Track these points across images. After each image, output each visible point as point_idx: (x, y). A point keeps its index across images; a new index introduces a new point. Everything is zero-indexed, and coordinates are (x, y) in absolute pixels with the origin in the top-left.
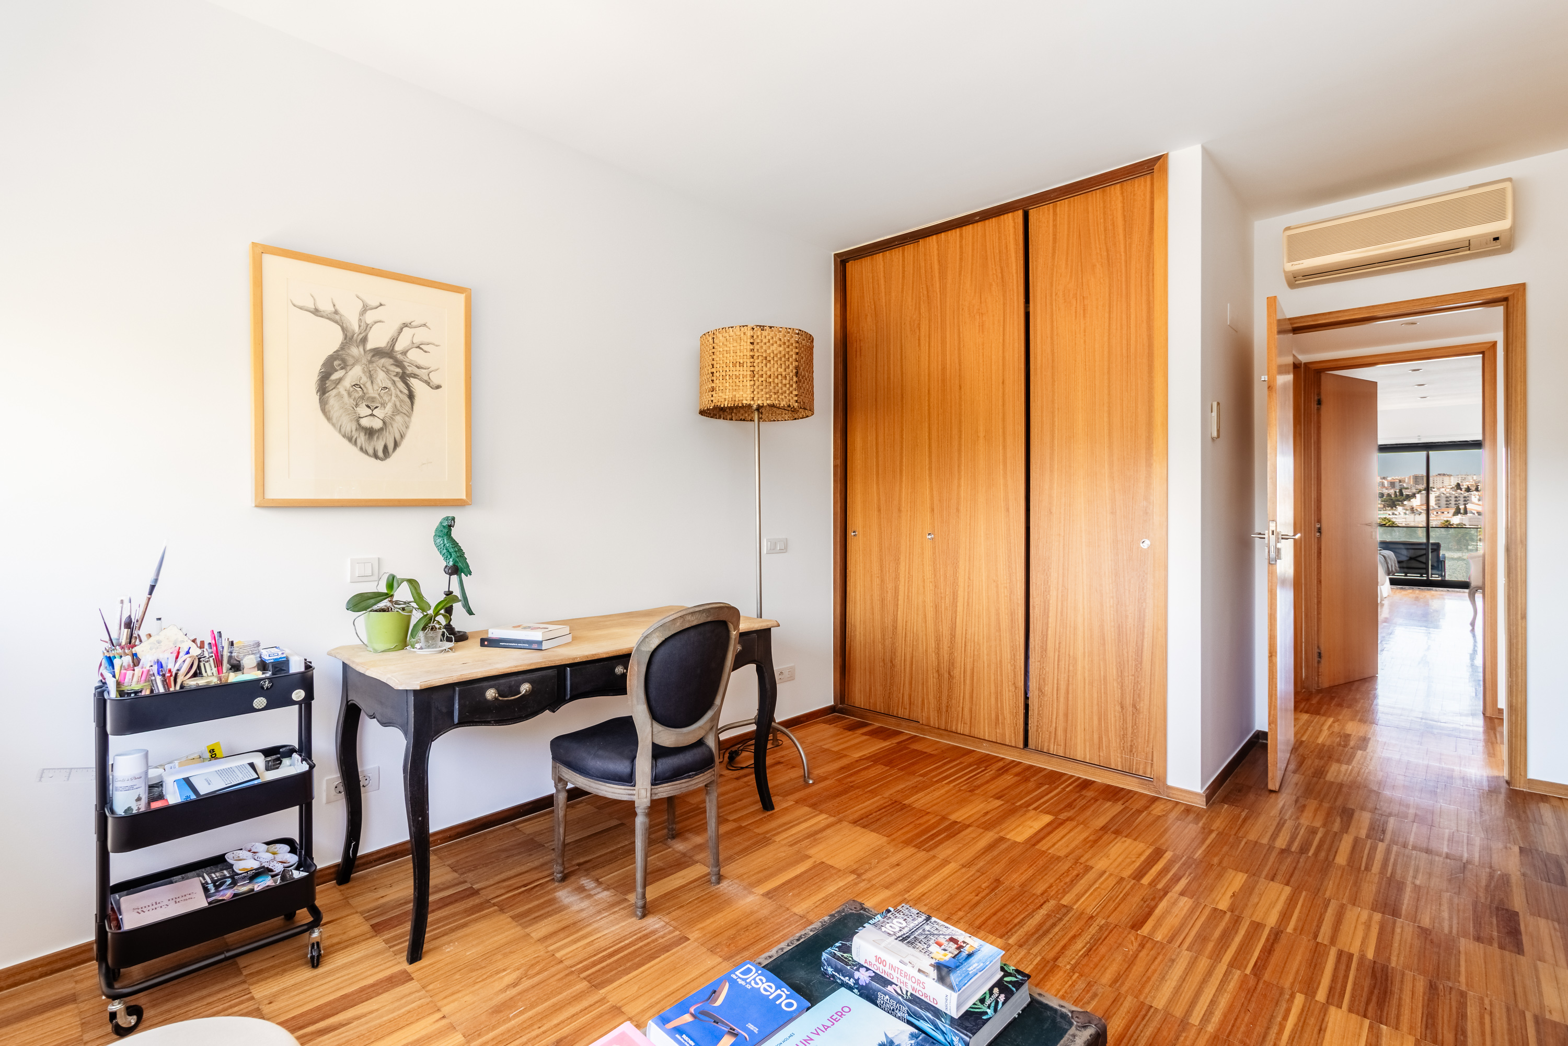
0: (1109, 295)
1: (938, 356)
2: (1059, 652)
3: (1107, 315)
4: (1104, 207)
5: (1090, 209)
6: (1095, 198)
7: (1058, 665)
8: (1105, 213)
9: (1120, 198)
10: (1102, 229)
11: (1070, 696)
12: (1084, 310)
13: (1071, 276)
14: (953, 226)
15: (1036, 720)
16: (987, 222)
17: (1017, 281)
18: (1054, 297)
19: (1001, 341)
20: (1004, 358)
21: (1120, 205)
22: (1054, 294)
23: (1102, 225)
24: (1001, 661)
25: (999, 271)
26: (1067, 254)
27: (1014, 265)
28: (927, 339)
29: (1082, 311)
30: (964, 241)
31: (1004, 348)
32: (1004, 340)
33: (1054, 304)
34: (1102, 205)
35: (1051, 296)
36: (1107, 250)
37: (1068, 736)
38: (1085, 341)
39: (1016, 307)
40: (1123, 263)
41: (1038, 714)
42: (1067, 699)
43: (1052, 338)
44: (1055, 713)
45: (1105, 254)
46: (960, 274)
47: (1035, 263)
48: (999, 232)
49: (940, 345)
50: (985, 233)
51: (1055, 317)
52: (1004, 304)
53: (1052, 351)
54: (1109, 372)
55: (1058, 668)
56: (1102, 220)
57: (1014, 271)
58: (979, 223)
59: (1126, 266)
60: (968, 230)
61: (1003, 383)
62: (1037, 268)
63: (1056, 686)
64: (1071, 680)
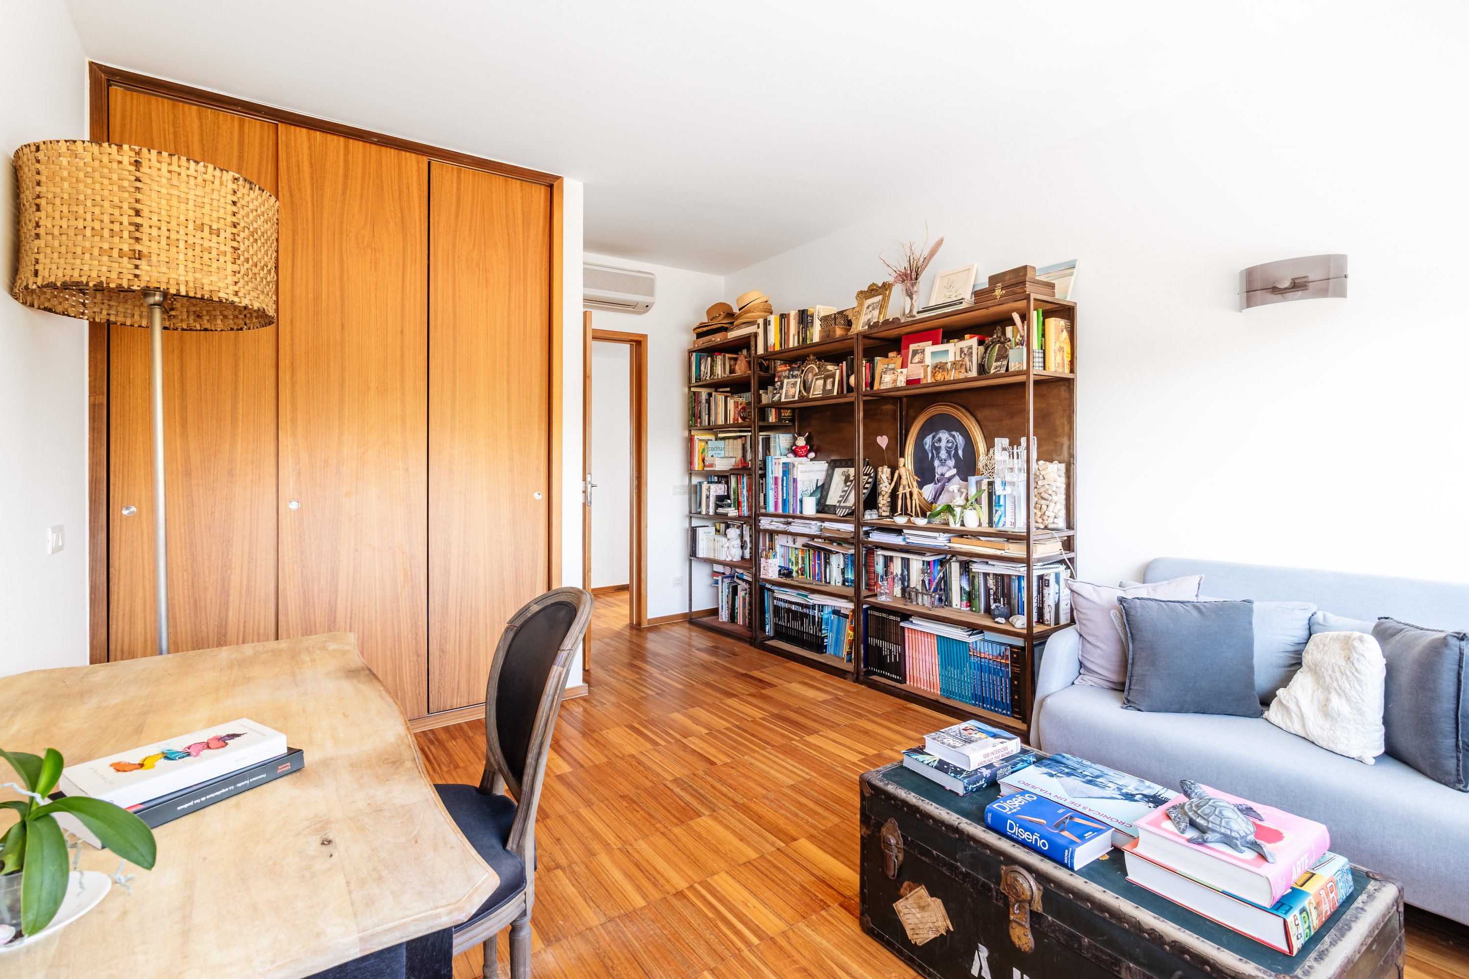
0: (510, 276)
1: (307, 281)
2: (461, 606)
3: (507, 293)
4: (506, 195)
5: (493, 190)
6: (498, 181)
7: (460, 619)
8: (507, 200)
9: (520, 194)
10: (504, 214)
11: (473, 645)
12: (486, 282)
13: (474, 245)
14: (338, 131)
15: (437, 682)
16: (383, 149)
17: (421, 230)
18: (456, 259)
19: (400, 286)
20: (403, 306)
21: (519, 200)
22: (456, 257)
23: (504, 210)
24: (399, 633)
25: (398, 210)
26: (471, 222)
27: (417, 210)
28: (290, 255)
29: (484, 282)
30: (350, 156)
31: (403, 296)
32: (403, 287)
33: (457, 266)
34: (504, 192)
35: (454, 257)
36: (508, 234)
37: (471, 684)
38: (487, 311)
39: (418, 256)
40: (522, 251)
41: (440, 674)
42: (470, 649)
43: (454, 299)
44: (457, 668)
45: (506, 237)
46: (344, 193)
47: (436, 218)
48: (399, 168)
49: (311, 269)
50: (381, 161)
51: (457, 278)
52: (404, 248)
53: (454, 312)
54: (508, 344)
55: (460, 622)
56: (504, 206)
57: (417, 218)
58: (373, 146)
59: (524, 255)
60: (357, 146)
61: (402, 332)
62: (438, 224)
63: (458, 640)
64: (473, 630)
